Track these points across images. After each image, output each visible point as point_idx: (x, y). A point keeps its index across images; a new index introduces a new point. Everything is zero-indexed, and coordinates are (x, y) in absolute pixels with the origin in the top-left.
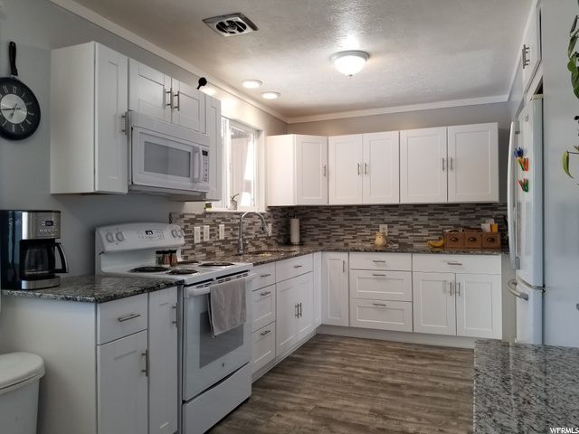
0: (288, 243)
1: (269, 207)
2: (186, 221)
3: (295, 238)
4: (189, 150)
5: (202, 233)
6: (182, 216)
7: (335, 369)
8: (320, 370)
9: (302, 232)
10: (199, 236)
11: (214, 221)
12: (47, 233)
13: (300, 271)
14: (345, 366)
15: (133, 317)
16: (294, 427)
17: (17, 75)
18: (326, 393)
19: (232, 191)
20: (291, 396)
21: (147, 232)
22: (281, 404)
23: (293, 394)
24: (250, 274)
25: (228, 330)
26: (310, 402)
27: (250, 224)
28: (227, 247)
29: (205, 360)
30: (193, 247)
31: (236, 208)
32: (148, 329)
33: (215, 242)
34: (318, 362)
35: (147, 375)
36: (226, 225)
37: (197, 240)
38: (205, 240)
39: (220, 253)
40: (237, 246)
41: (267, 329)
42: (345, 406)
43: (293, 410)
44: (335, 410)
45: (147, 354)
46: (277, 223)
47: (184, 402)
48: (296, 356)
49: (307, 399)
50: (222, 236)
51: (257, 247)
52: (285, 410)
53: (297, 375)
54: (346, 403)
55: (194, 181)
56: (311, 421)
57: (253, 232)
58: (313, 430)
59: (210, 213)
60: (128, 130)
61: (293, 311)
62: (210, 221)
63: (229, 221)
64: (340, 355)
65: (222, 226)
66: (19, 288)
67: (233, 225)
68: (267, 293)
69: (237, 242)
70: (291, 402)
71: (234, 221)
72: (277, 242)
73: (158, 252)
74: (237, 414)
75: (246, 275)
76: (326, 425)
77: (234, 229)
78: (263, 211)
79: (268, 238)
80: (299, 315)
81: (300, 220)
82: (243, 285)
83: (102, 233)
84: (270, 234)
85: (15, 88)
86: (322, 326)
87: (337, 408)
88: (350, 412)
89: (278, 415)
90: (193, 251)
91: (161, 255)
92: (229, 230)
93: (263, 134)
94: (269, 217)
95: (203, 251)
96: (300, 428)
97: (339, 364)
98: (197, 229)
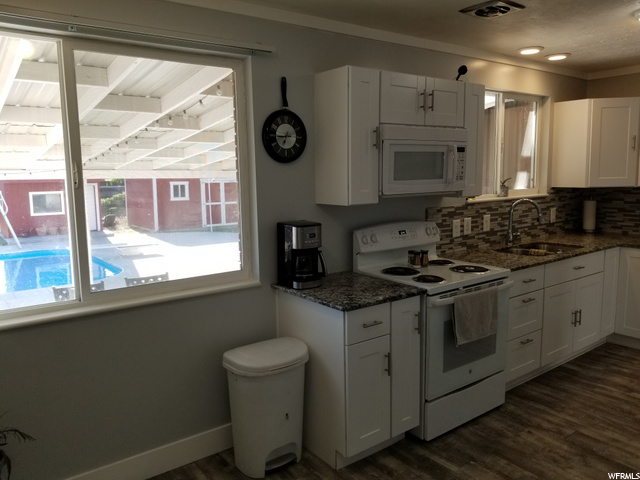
0: (578, 230)
1: (553, 188)
2: (443, 216)
3: (589, 224)
4: (444, 150)
5: (462, 226)
6: (440, 211)
7: (616, 392)
8: (597, 390)
9: (600, 217)
10: (459, 229)
11: (477, 212)
12: (310, 243)
13: (582, 273)
14: (631, 390)
15: (376, 323)
16: (544, 449)
17: (287, 105)
18: (594, 418)
19: (503, 175)
20: (549, 414)
21: (400, 233)
22: (536, 420)
23: (553, 412)
24: (507, 282)
25: (474, 339)
26: (571, 424)
27: (524, 211)
28: (492, 238)
29: (449, 365)
30: (452, 241)
31: (506, 195)
32: (390, 334)
33: (479, 234)
34: (597, 379)
35: (389, 374)
36: (492, 215)
37: (456, 233)
38: (466, 233)
39: (483, 246)
40: (506, 237)
41: (529, 337)
42: (614, 440)
43: (548, 430)
44: (599, 441)
45: (389, 356)
46: (564, 206)
47: (426, 401)
48: (570, 367)
49: (568, 422)
50: (487, 228)
51: (534, 236)
52: (539, 427)
53: (565, 391)
54: (616, 436)
55: (447, 182)
56: (565, 447)
57: (529, 220)
58: (564, 457)
59: (473, 204)
60: (378, 144)
61: (570, 318)
62: (473, 213)
63: (497, 210)
64: (630, 376)
65: (487, 217)
66: (291, 287)
67: (501, 215)
68: (530, 300)
69: (505, 233)
70: (549, 421)
71: (503, 210)
72: (562, 228)
73: (410, 252)
74: (487, 420)
75: (502, 283)
76: (582, 456)
77: (503, 219)
78: (544, 193)
79: (550, 224)
80: (576, 322)
81: (598, 202)
82: (495, 295)
83: (358, 235)
84: (553, 218)
85: (286, 118)
86: (614, 335)
87: (602, 439)
88: (618, 448)
89: (529, 432)
90: (451, 246)
91: (413, 255)
92: (496, 220)
93: (549, 101)
94: (553, 200)
95: (462, 244)
96: (550, 451)
97: (625, 387)
98: (457, 222)
